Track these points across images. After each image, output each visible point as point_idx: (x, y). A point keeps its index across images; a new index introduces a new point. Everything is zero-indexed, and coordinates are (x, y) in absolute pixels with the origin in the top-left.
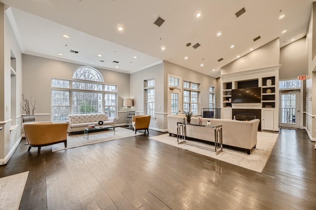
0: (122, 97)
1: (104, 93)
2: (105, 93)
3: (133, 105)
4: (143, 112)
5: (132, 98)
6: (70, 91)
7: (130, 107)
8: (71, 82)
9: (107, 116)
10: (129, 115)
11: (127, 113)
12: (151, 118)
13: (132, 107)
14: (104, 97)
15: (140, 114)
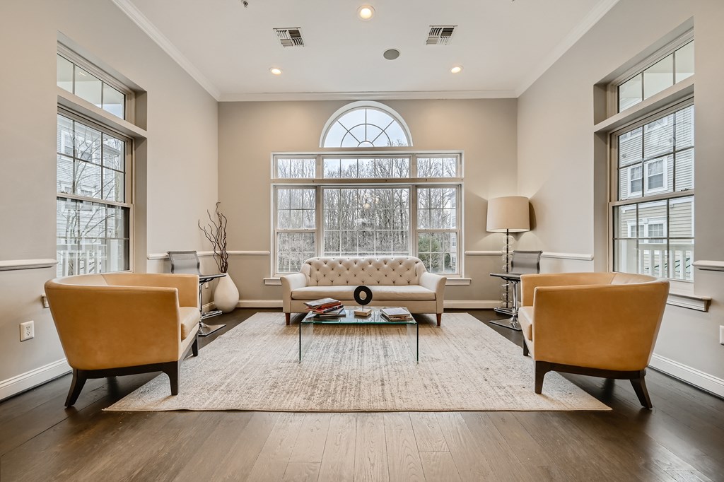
0: (484, 197)
1: (415, 185)
2: (417, 186)
3: (532, 226)
4: (589, 256)
5: (529, 195)
6: (318, 186)
7: (517, 234)
8: (319, 158)
9: (420, 268)
10: (510, 266)
11: (504, 259)
12: (670, 300)
13: (528, 236)
14: (414, 200)
15: (570, 268)
